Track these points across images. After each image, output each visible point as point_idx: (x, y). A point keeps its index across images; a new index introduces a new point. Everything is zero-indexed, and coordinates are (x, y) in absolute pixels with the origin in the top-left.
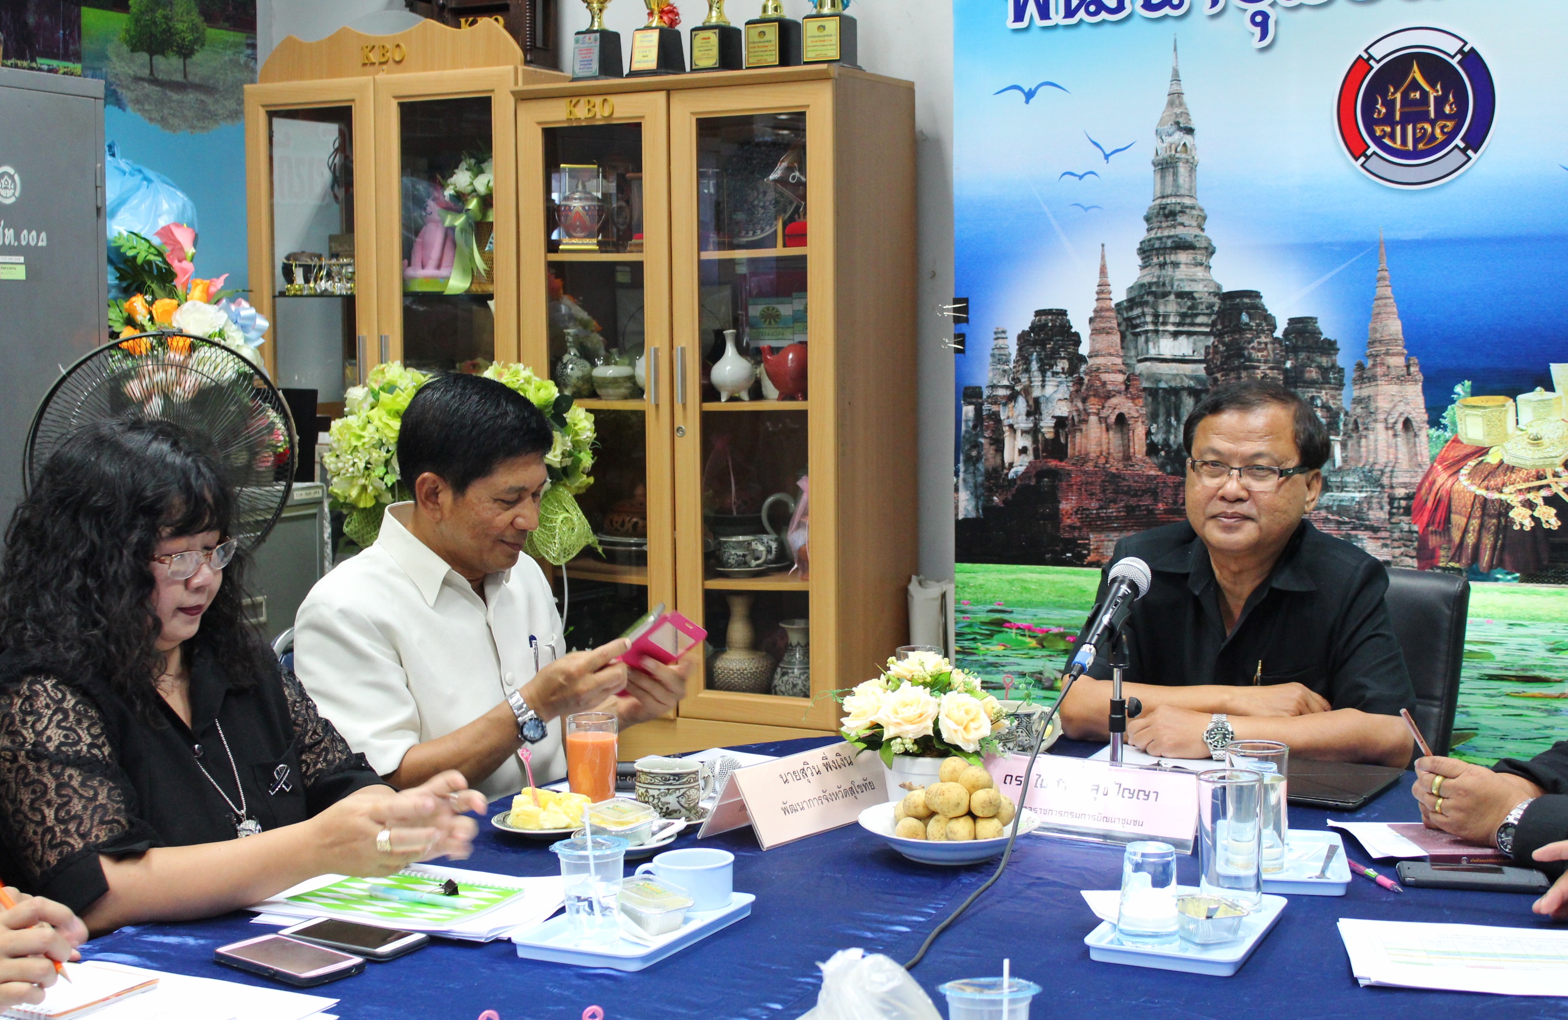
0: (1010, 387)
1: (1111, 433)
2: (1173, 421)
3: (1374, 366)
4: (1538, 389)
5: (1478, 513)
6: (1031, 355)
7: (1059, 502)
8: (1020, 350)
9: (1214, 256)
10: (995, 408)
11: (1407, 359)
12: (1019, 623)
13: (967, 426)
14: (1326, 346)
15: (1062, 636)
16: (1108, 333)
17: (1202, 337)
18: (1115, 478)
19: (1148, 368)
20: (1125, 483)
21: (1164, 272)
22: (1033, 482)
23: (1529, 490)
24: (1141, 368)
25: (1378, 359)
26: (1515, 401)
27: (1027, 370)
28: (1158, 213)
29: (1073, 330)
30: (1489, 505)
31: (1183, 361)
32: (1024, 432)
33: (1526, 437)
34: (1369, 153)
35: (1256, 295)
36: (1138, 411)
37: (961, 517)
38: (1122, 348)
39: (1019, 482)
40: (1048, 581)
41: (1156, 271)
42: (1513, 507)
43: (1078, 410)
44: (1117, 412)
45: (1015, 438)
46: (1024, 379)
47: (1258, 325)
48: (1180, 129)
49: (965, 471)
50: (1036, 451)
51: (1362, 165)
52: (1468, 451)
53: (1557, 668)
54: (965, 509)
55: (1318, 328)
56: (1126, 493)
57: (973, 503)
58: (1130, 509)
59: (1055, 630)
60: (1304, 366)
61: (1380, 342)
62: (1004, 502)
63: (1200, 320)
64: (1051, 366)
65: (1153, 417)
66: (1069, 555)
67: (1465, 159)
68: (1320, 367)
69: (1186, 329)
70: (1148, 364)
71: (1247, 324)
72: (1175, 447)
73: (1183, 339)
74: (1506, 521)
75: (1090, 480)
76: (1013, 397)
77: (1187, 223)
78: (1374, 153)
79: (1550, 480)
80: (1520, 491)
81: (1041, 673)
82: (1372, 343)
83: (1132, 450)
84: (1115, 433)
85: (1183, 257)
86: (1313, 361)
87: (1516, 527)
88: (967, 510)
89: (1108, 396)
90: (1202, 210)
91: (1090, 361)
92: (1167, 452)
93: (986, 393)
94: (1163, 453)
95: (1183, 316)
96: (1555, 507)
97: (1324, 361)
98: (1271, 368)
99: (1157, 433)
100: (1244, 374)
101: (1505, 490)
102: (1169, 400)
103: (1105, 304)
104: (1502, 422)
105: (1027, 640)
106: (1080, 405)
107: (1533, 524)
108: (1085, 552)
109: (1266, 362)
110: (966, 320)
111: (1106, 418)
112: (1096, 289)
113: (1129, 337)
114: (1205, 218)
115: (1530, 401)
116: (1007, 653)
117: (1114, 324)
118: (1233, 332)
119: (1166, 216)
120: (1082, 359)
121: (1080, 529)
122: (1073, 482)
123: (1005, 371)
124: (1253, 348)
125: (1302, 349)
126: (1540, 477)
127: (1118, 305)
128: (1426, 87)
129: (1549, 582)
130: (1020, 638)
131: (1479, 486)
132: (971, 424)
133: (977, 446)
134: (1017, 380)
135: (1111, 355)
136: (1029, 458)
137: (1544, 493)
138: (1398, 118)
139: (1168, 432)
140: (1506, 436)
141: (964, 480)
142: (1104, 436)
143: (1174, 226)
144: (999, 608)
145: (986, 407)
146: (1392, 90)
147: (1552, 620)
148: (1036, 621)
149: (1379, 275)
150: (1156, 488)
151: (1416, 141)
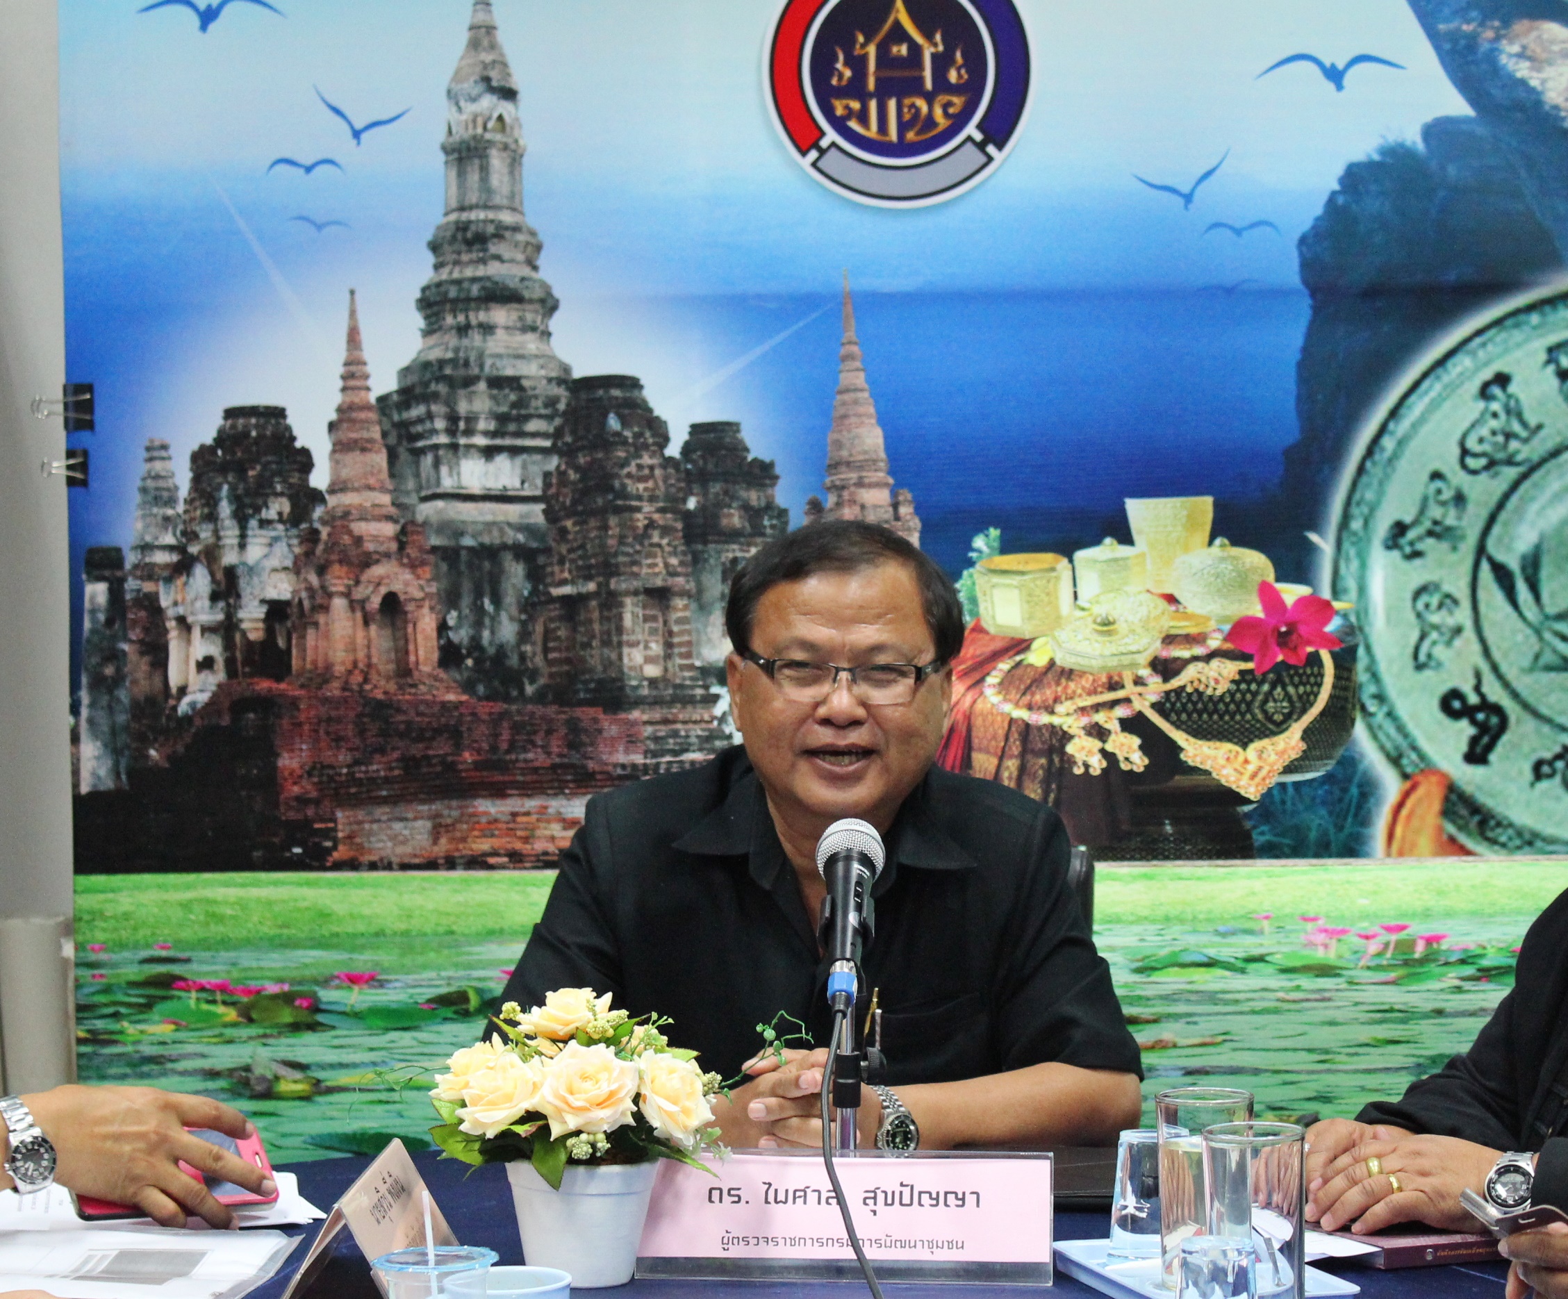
0: (180, 549)
1: (373, 628)
2: (488, 605)
3: (839, 505)
4: (1108, 541)
5: (1016, 749)
6: (219, 488)
7: (277, 755)
8: (196, 480)
9: (557, 315)
10: (148, 587)
11: (894, 494)
12: (203, 980)
13: (94, 620)
14: (757, 471)
15: (287, 998)
16: (363, 450)
17: (538, 457)
18: (381, 710)
19: (439, 512)
20: (400, 718)
21: (465, 342)
22: (226, 721)
23: (1097, 707)
24: (427, 511)
25: (846, 494)
26: (1071, 561)
27: (212, 517)
28: (454, 238)
29: (298, 444)
30: (1034, 735)
31: (503, 498)
32: (205, 630)
33: (1090, 620)
34: (824, 143)
35: (632, 384)
36: (422, 588)
37: (84, 789)
38: (392, 475)
39: (198, 722)
40: (258, 900)
41: (453, 340)
42: (1071, 737)
43: (310, 589)
44: (383, 590)
45: (189, 642)
46: (205, 533)
47: (637, 436)
48: (492, 90)
49: (92, 705)
50: (230, 664)
51: (814, 165)
52: (997, 645)
53: (1148, 999)
54: (94, 774)
55: (741, 442)
56: (401, 735)
57: (109, 763)
58: (410, 764)
59: (272, 988)
60: (719, 505)
61: (848, 464)
62: (171, 758)
63: (533, 426)
64: (257, 510)
65: (451, 599)
66: (297, 850)
67: (983, 159)
68: (746, 507)
69: (508, 442)
70: (440, 504)
71: (618, 434)
72: (491, 651)
73: (502, 460)
74: (1062, 760)
75: (333, 713)
76: (184, 567)
77: (506, 256)
78: (833, 144)
79: (1129, 690)
80: (1083, 710)
81: (247, 1069)
82: (834, 466)
83: (412, 658)
84: (381, 627)
85: (500, 315)
86: (733, 498)
87: (1078, 771)
88: (99, 778)
89: (367, 561)
90: (533, 233)
91: (332, 501)
92: (477, 662)
93: (131, 559)
94: (470, 662)
95: (502, 419)
96: (1139, 735)
97: (754, 497)
98: (662, 510)
99: (458, 626)
100: (613, 521)
101: (1060, 709)
102: (480, 568)
103: (357, 398)
104: (1052, 595)
105: (220, 1009)
106: (314, 579)
107: (1104, 764)
108: (328, 844)
109: (652, 499)
110: (90, 425)
111: (363, 602)
112: (341, 370)
113: (404, 455)
114: (538, 248)
115: (1095, 561)
116: (181, 1035)
117: (376, 433)
118: (593, 447)
119: (469, 243)
120: (317, 497)
121: (317, 802)
122: (302, 717)
123: (167, 519)
124: (629, 475)
125: (715, 477)
126: (1113, 685)
127: (382, 400)
128: (919, 39)
129: (1132, 858)
130: (205, 1007)
131: (1017, 704)
132: (102, 617)
133: (115, 656)
134: (192, 536)
135: (370, 488)
136: (216, 678)
137: (1121, 712)
138: (871, 84)
139: (478, 625)
140: (1057, 621)
141: (91, 721)
142: (360, 634)
143: (483, 261)
144: (164, 953)
145: (131, 584)
146: (861, 39)
147: (1140, 920)
148: (235, 974)
149: (843, 351)
150: (460, 721)
151: (903, 127)
